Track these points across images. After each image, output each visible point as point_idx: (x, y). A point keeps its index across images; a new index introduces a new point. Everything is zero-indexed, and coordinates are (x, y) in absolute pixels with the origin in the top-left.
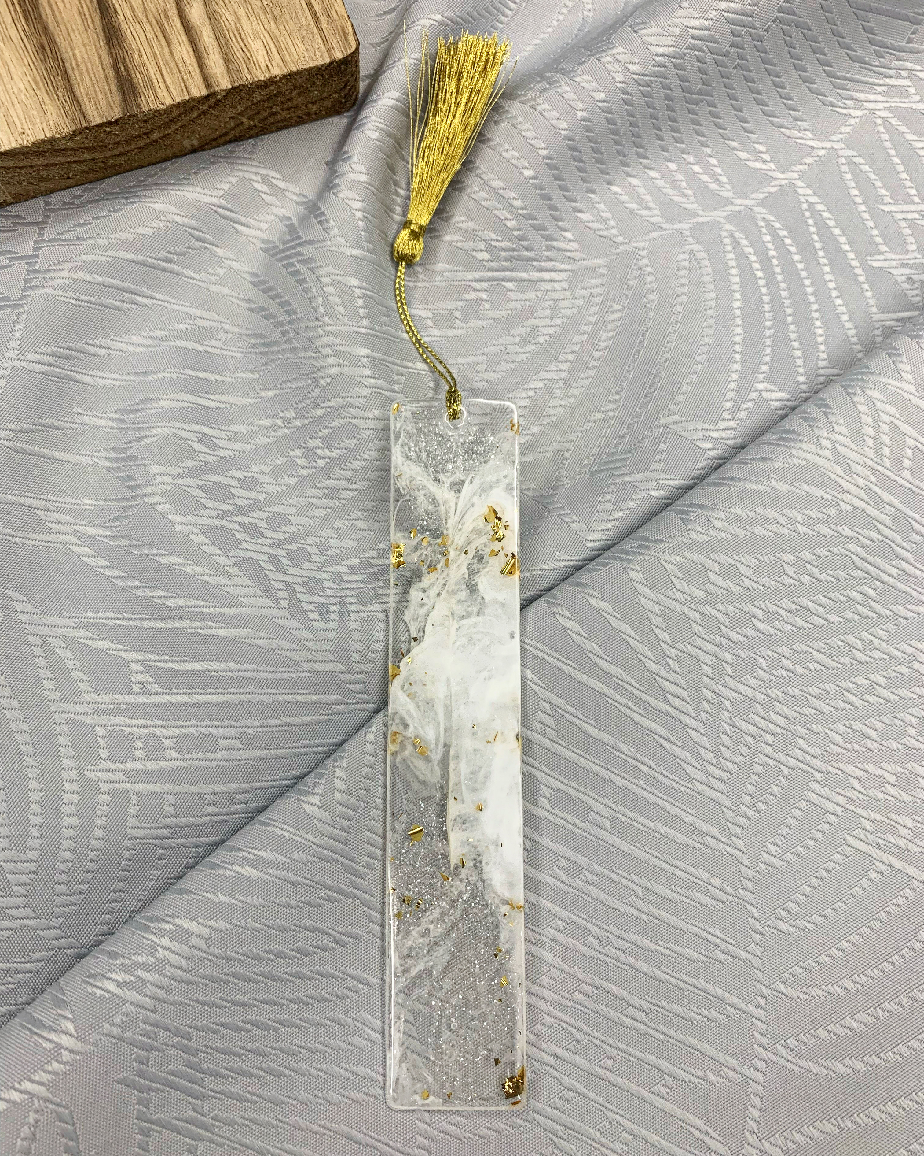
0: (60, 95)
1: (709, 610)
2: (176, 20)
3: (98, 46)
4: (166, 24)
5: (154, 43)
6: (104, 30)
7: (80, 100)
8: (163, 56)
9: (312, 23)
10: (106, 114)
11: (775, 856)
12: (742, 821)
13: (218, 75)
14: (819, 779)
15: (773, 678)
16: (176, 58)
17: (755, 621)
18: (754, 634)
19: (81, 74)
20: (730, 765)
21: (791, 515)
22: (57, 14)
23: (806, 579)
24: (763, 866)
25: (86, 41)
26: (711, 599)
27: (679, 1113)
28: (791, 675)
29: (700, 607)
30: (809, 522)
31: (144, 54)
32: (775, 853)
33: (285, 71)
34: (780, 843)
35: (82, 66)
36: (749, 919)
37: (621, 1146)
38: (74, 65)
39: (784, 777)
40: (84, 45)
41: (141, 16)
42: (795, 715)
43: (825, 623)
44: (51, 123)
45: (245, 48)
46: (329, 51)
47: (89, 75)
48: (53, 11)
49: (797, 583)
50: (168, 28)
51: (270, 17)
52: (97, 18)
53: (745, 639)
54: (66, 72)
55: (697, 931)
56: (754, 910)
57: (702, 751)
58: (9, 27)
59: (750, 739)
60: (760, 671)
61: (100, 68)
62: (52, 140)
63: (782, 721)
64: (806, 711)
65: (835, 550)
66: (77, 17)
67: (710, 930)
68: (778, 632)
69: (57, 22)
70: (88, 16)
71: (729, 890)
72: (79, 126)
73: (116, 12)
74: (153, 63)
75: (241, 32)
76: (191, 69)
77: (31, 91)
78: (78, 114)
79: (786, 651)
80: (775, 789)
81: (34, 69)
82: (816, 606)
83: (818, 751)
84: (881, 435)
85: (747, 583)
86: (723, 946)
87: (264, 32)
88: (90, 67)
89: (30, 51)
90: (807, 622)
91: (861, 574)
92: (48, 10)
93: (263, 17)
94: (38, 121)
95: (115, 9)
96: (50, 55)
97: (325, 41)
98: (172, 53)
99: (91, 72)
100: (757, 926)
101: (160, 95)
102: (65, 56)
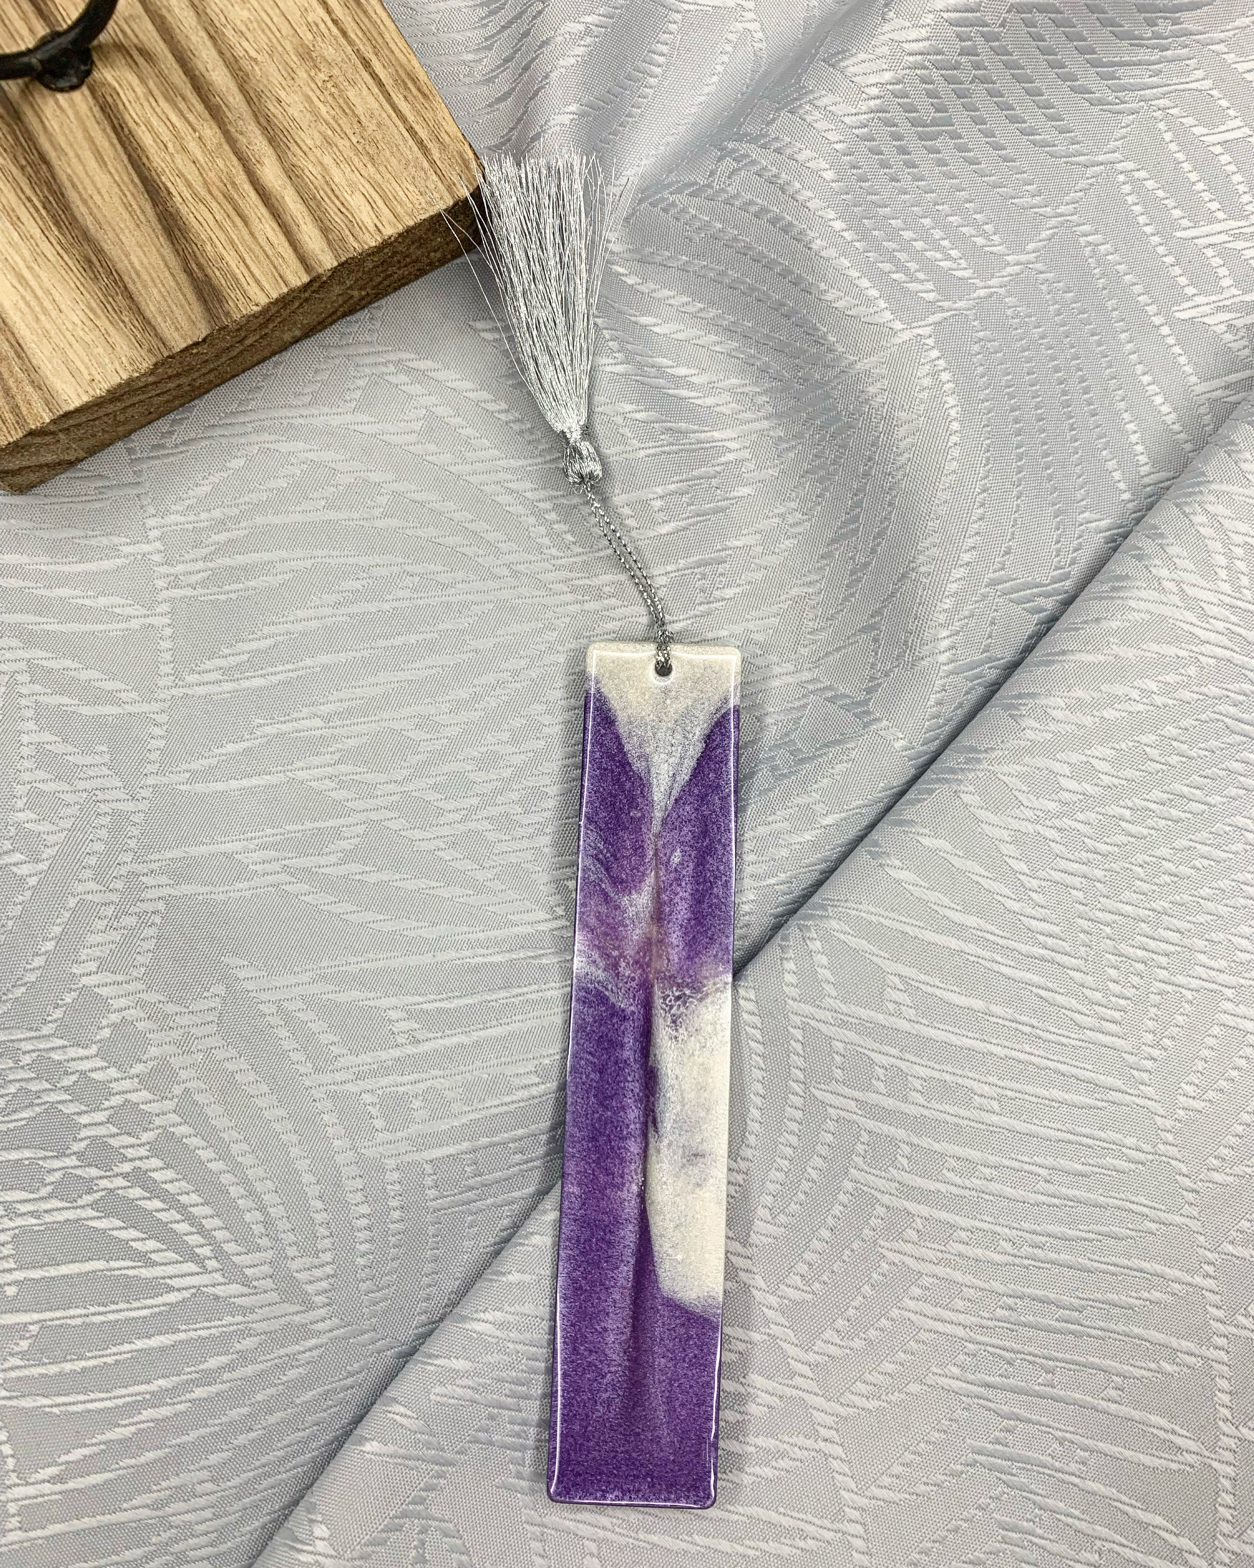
0: (126, 320)
1: (1067, 822)
2: (247, 187)
3: (158, 245)
4: (236, 197)
5: (227, 224)
6: (160, 220)
7: (153, 323)
8: (243, 241)
9: (420, 155)
10: (190, 333)
11: (1194, 1098)
12: (1148, 1064)
13: (318, 251)
14: (1231, 997)
15: (1155, 888)
16: (260, 240)
17: (1123, 824)
18: (1125, 839)
19: (145, 286)
20: (1122, 1002)
21: (1145, 687)
22: (95, 210)
23: (1174, 760)
24: (1181, 1112)
25: (142, 241)
26: (1068, 809)
27: (1137, 1414)
28: (1176, 879)
29: (1057, 823)
30: (1168, 689)
31: (218, 243)
32: (1194, 1094)
33: (401, 228)
34: (1197, 1081)
35: (145, 276)
36: (1177, 1177)
37: (1077, 1466)
38: (134, 276)
39: (1187, 1002)
40: (140, 246)
41: (203, 193)
42: (1189, 926)
43: (1206, 807)
44: (124, 359)
45: (344, 208)
46: (449, 189)
47: (155, 286)
48: (89, 208)
49: (1164, 767)
50: (240, 202)
51: (366, 159)
52: (148, 207)
53: (1116, 848)
54: (126, 287)
55: (1119, 1203)
56: (1181, 1165)
57: (1088, 992)
58: (39, 242)
59: (1140, 967)
60: (1139, 883)
61: (167, 273)
62: (130, 381)
63: (1174, 937)
64: (1201, 918)
65: (1204, 717)
66: (121, 209)
67: (1133, 1198)
68: (1152, 832)
69: (99, 224)
70: (135, 207)
71: (1147, 1148)
72: (160, 357)
73: (169, 193)
74: (233, 253)
75: (334, 187)
76: (280, 250)
77: (88, 323)
78: (154, 341)
79: (1165, 852)
80: (1180, 1019)
81: (85, 293)
82: (1192, 790)
83: (1223, 964)
84: (1236, 561)
85: (1107, 780)
86: (1152, 1213)
87: (362, 180)
88: (154, 275)
89: (74, 268)
90: (1185, 811)
91: (1239, 738)
92: (83, 209)
93: (356, 160)
94: (107, 360)
95: (167, 189)
96: (101, 270)
97: (441, 176)
98: (252, 234)
99: (158, 281)
100: (1187, 1182)
101: (251, 294)
102: (119, 266)
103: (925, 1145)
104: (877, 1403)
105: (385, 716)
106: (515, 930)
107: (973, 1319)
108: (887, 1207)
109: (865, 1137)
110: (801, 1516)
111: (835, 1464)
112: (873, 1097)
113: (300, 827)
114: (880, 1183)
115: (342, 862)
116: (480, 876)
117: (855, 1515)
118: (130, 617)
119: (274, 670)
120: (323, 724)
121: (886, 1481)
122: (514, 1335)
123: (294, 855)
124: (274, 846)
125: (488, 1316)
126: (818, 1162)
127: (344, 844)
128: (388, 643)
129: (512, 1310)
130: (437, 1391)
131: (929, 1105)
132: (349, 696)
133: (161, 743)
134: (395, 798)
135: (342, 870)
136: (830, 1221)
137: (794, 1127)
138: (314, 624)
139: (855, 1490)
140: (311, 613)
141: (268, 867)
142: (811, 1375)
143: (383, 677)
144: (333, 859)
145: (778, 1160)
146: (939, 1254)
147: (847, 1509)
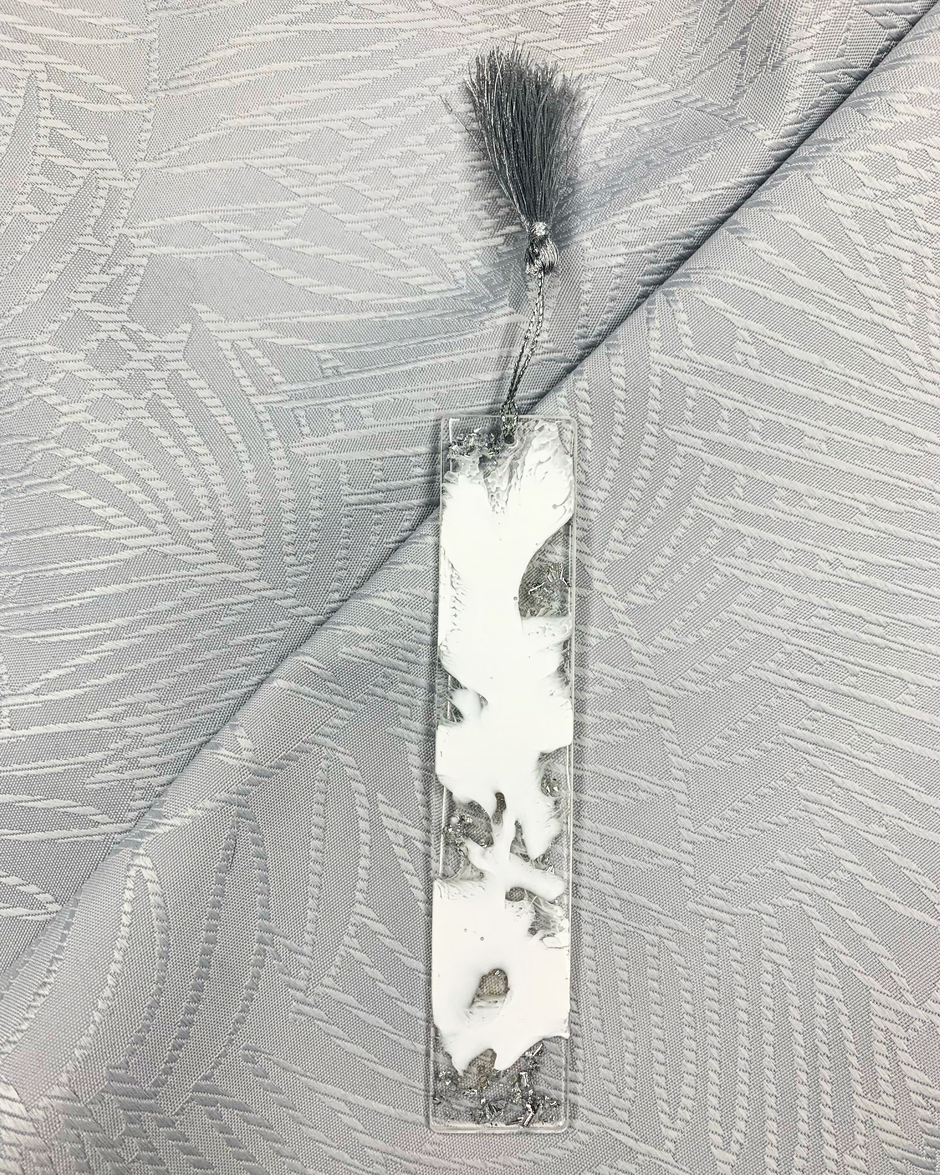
103: (758, 477)
104: (704, 688)
105: (326, 116)
106: (425, 297)
107: (790, 623)
108: (722, 529)
109: (708, 470)
110: (635, 773)
111: (666, 734)
112: (716, 436)
113: (254, 206)
114: (718, 509)
115: (286, 237)
116: (397, 253)
117: (681, 774)
118: (126, 35)
119: (237, 73)
120: (275, 122)
121: (708, 750)
122: (407, 610)
123: (249, 228)
124: (234, 220)
125: (386, 595)
126: (667, 492)
127: (289, 222)
128: (330, 56)
129: (407, 591)
130: (343, 650)
131: (765, 443)
132: (297, 99)
133: (148, 135)
134: (333, 187)
135: (287, 243)
136: (674, 541)
137: (647, 463)
138: (271, 37)
139: (681, 755)
140: (269, 28)
141: (227, 235)
142: (650, 664)
143: (325, 84)
144: (281, 233)
145: (632, 491)
146: (764, 568)
147: (674, 770)
